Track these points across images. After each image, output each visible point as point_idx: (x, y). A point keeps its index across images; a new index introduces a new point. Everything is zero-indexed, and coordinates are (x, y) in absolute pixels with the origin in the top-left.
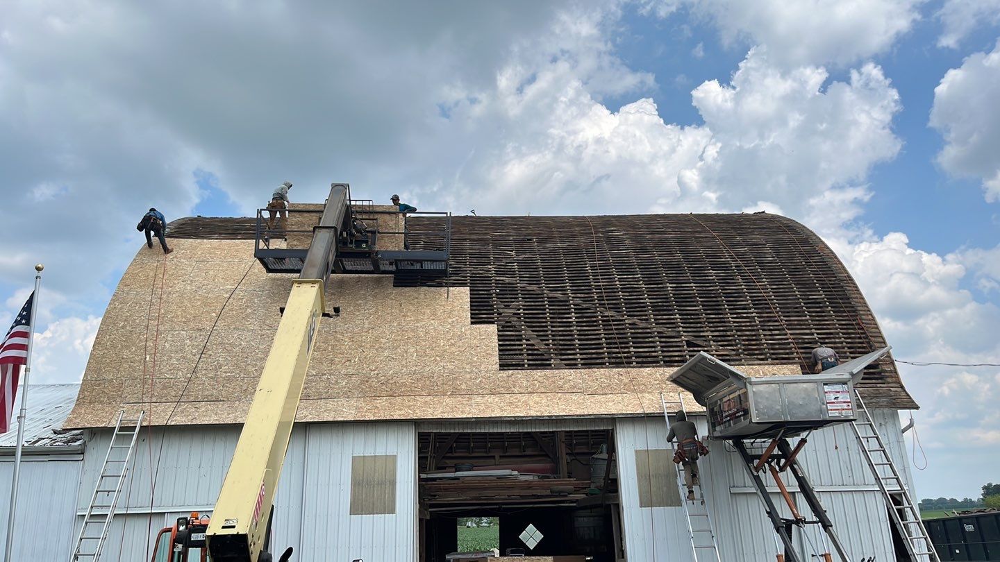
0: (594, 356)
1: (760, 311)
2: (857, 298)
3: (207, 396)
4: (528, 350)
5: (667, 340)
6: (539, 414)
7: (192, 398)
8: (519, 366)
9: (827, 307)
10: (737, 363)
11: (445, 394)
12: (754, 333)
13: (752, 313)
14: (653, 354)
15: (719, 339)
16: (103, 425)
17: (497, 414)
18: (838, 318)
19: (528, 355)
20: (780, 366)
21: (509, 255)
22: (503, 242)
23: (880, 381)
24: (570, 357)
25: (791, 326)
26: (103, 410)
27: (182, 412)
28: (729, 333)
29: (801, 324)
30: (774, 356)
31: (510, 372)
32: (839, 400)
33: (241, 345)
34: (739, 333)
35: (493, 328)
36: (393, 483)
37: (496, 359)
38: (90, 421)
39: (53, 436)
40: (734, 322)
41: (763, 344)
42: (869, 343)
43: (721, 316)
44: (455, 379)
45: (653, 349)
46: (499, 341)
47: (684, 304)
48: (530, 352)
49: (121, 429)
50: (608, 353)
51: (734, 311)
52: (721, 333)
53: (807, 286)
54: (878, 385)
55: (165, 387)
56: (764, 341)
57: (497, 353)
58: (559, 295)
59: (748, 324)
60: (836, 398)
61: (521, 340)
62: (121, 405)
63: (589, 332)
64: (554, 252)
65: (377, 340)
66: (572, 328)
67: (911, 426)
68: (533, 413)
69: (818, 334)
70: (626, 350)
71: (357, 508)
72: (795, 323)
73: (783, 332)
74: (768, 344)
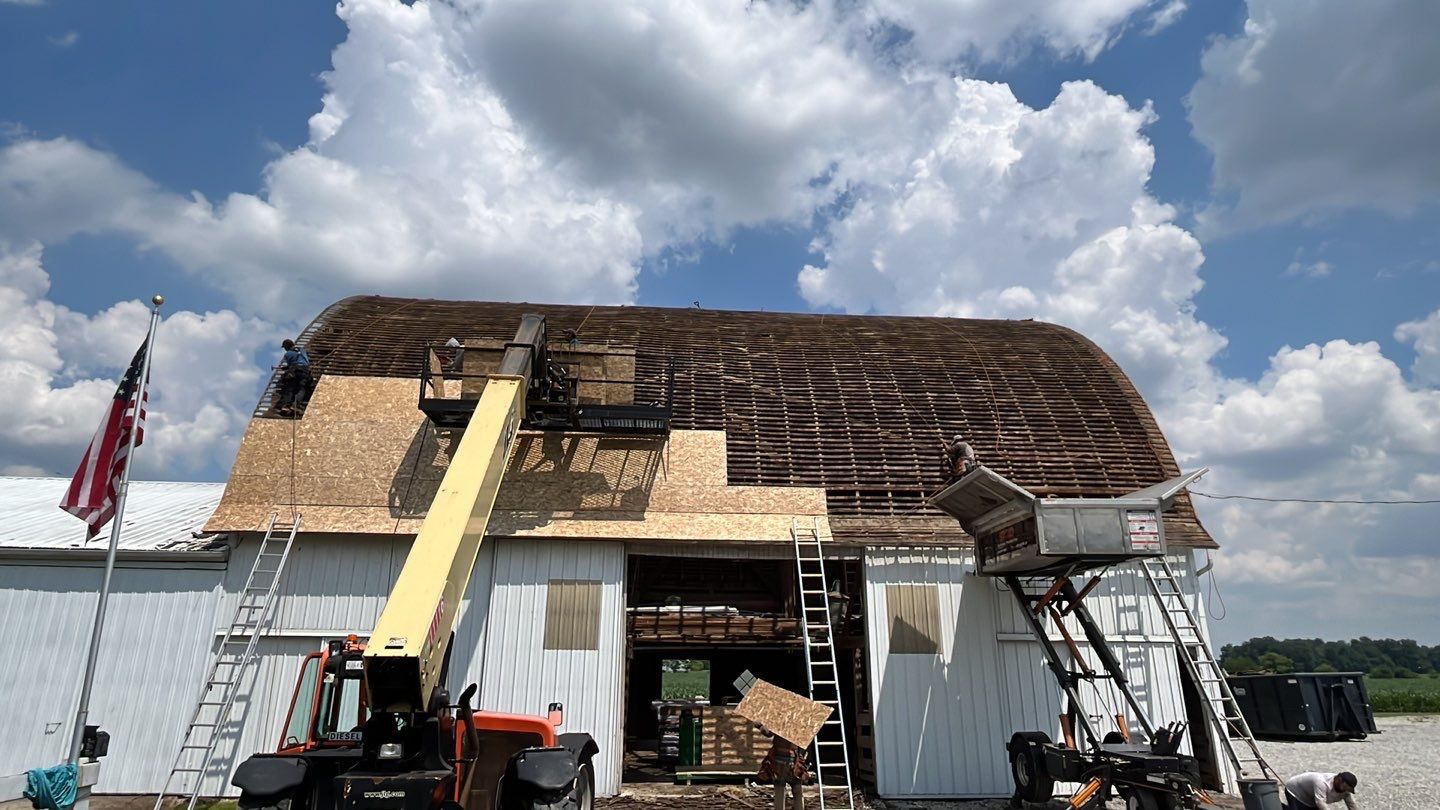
0: (841, 473)
1: (1035, 428)
2: (1146, 418)
3: (377, 501)
4: (762, 463)
5: (927, 457)
6: (774, 539)
7: (359, 503)
8: (751, 481)
9: (1113, 427)
11: (661, 510)
12: (1028, 453)
13: (1026, 430)
14: (911, 473)
15: (988, 458)
16: (251, 529)
17: (724, 536)
18: (1125, 440)
19: (763, 468)
21: (741, 351)
23: (1173, 515)
24: (813, 473)
25: (1072, 447)
26: (254, 511)
27: (346, 518)
30: (1051, 482)
31: (741, 488)
32: (1146, 530)
35: (721, 435)
36: (596, 614)
37: (724, 472)
38: (235, 524)
39: (192, 540)
40: (1005, 440)
42: (1160, 470)
44: (674, 494)
45: (910, 468)
46: (728, 450)
47: (947, 416)
48: (764, 465)
49: (274, 534)
50: (858, 470)
51: (1005, 427)
53: (1090, 402)
54: (1171, 519)
55: (327, 488)
57: (725, 464)
58: (800, 400)
59: (1021, 443)
60: (1141, 528)
61: (754, 451)
62: (275, 506)
63: (836, 445)
64: (794, 349)
66: (815, 440)
67: (1209, 567)
68: (767, 538)
69: (1102, 457)
71: (553, 641)
72: (1076, 443)
73: (1063, 454)
74: (1045, 467)
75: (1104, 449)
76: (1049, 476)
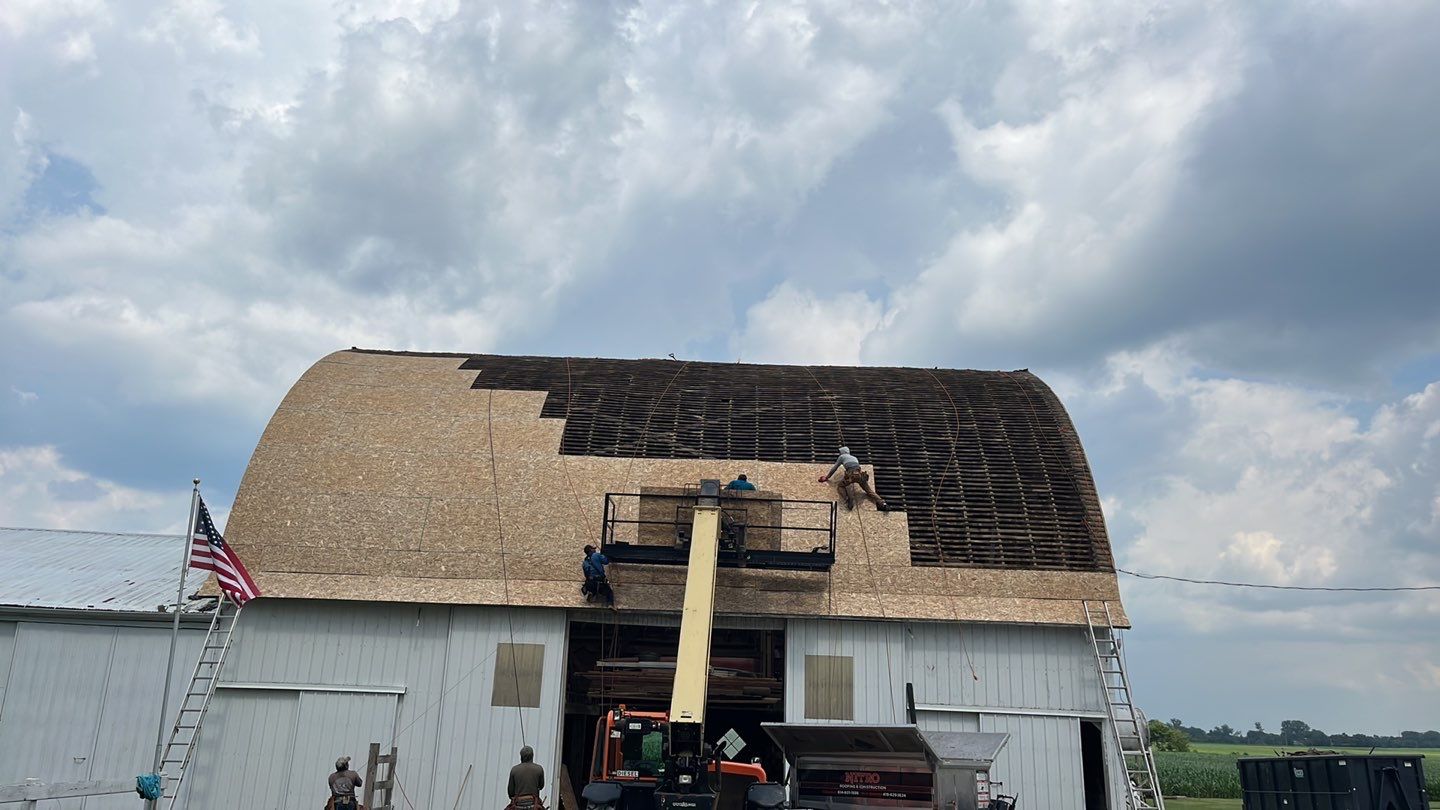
1: (971, 504)
2: (1088, 494)
3: (348, 569)
7: (332, 570)
9: (1051, 503)
10: (933, 563)
12: (958, 530)
13: (962, 506)
18: (1060, 517)
20: (982, 571)
21: (697, 420)
22: (693, 403)
25: (1004, 523)
27: (321, 585)
28: (929, 529)
29: (1014, 523)
30: (977, 558)
33: (387, 513)
34: (942, 529)
36: (539, 675)
39: (187, 602)
40: (938, 516)
41: (966, 544)
42: (1090, 549)
43: (925, 508)
51: (941, 503)
52: (921, 528)
53: (1031, 476)
55: (305, 557)
56: (969, 540)
59: (954, 519)
62: (259, 574)
64: (750, 419)
65: (534, 516)
69: (1033, 535)
71: (500, 698)
72: (1010, 520)
73: (993, 530)
74: (973, 544)
75: (1037, 526)
76: (976, 553)
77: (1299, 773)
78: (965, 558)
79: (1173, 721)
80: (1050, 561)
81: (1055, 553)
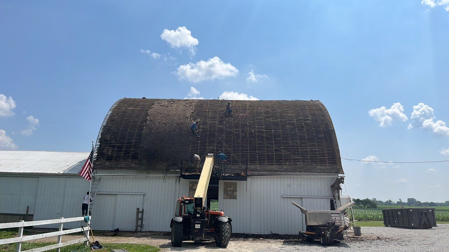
1: (301, 140)
4: (225, 151)
5: (269, 149)
10: (290, 157)
13: (298, 141)
24: (238, 153)
28: (289, 147)
29: (313, 145)
34: (292, 147)
40: (291, 144)
41: (299, 152)
42: (334, 152)
43: (288, 142)
47: (276, 137)
51: (292, 140)
52: (286, 147)
56: (300, 150)
59: (296, 145)
61: (223, 147)
69: (318, 149)
70: (255, 152)
75: (319, 146)
76: (302, 154)
77: (399, 213)
78: (298, 156)
79: (373, 199)
80: (322, 156)
81: (324, 153)
